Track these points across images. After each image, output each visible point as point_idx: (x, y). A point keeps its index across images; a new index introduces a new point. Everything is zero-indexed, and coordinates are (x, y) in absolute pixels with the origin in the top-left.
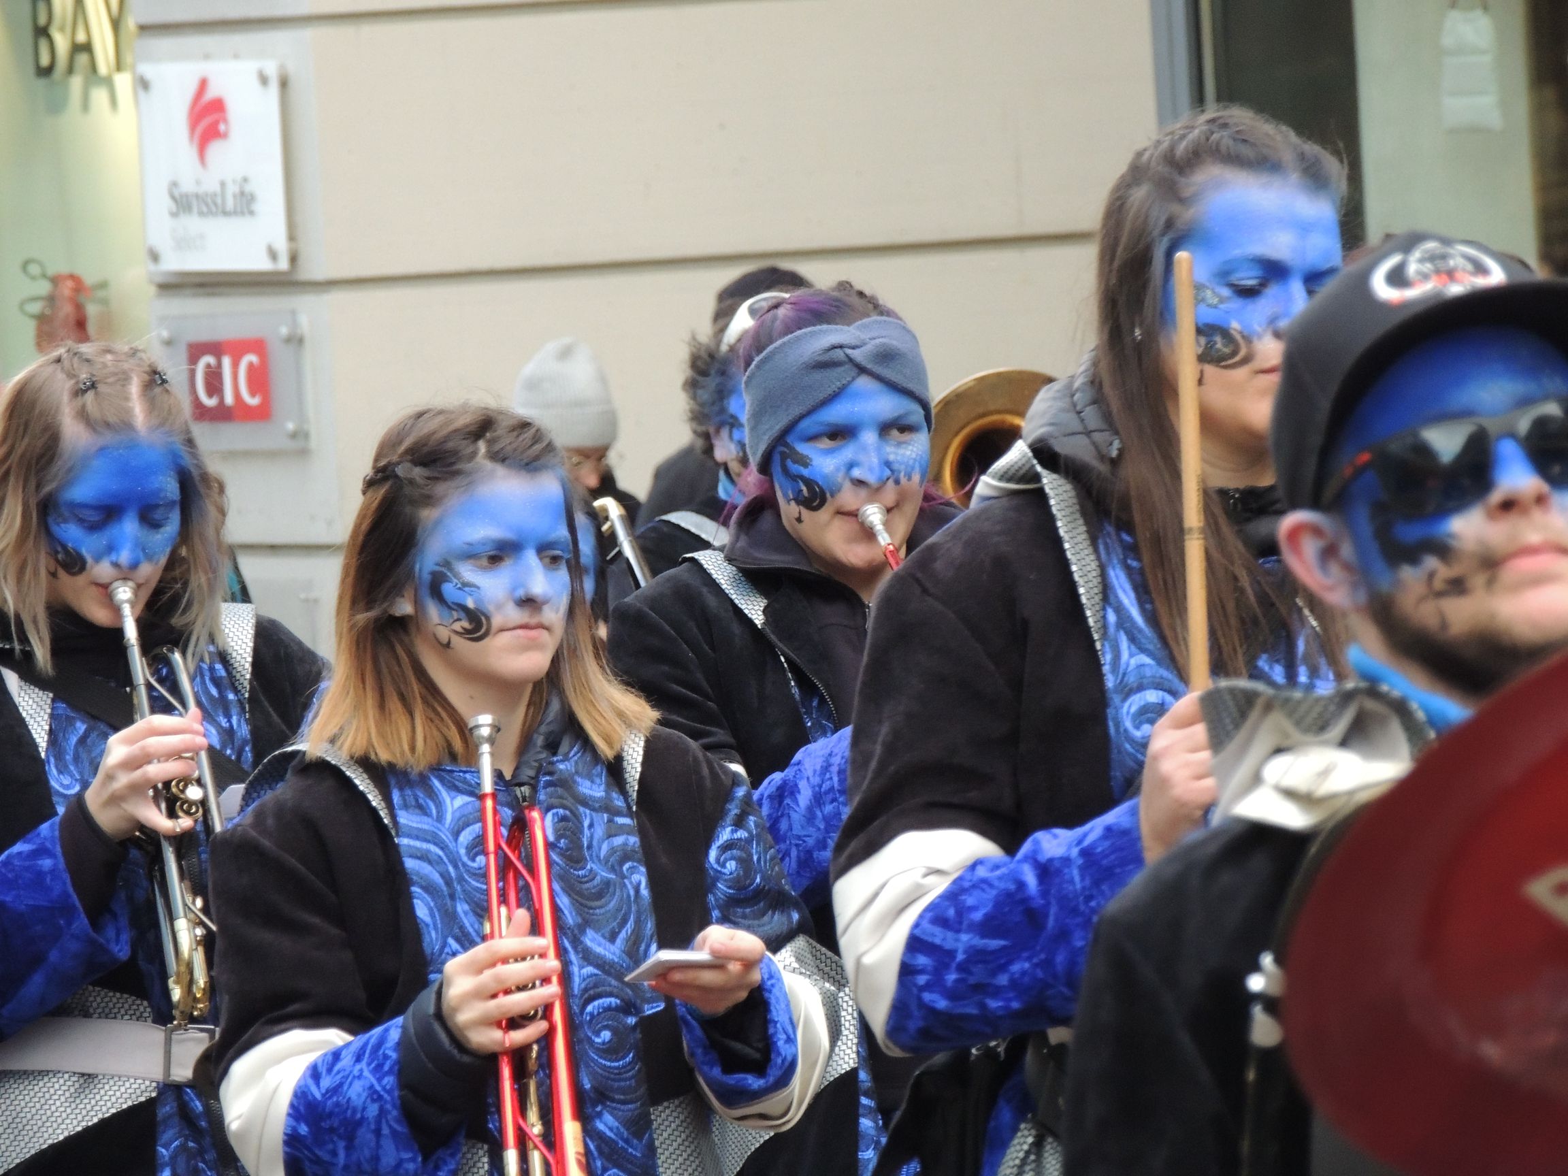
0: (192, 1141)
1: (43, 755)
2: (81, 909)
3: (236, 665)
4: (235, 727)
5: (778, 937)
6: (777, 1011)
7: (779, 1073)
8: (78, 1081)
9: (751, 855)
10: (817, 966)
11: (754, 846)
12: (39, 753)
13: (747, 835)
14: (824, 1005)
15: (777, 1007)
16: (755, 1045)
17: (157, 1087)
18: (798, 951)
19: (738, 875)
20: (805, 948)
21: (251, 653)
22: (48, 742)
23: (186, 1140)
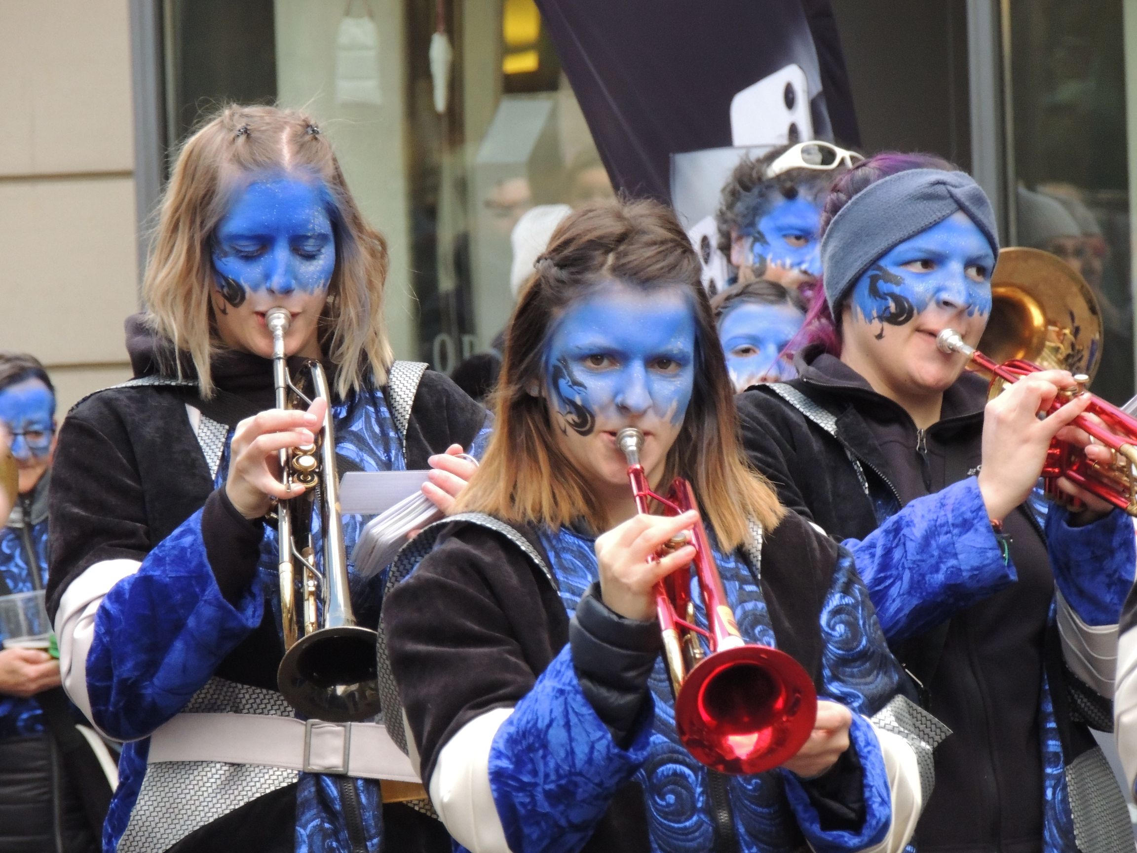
0: (328, 823)
1: (213, 477)
2: (214, 578)
3: (398, 407)
4: (393, 459)
5: (881, 696)
6: (873, 776)
7: (873, 833)
8: (229, 770)
9: (857, 619)
10: (914, 724)
11: (860, 611)
12: (210, 475)
13: (853, 601)
14: (919, 763)
15: (873, 772)
16: (851, 805)
17: (299, 774)
18: (898, 710)
19: (847, 637)
20: (903, 708)
21: (413, 398)
22: (219, 466)
23: (323, 822)
